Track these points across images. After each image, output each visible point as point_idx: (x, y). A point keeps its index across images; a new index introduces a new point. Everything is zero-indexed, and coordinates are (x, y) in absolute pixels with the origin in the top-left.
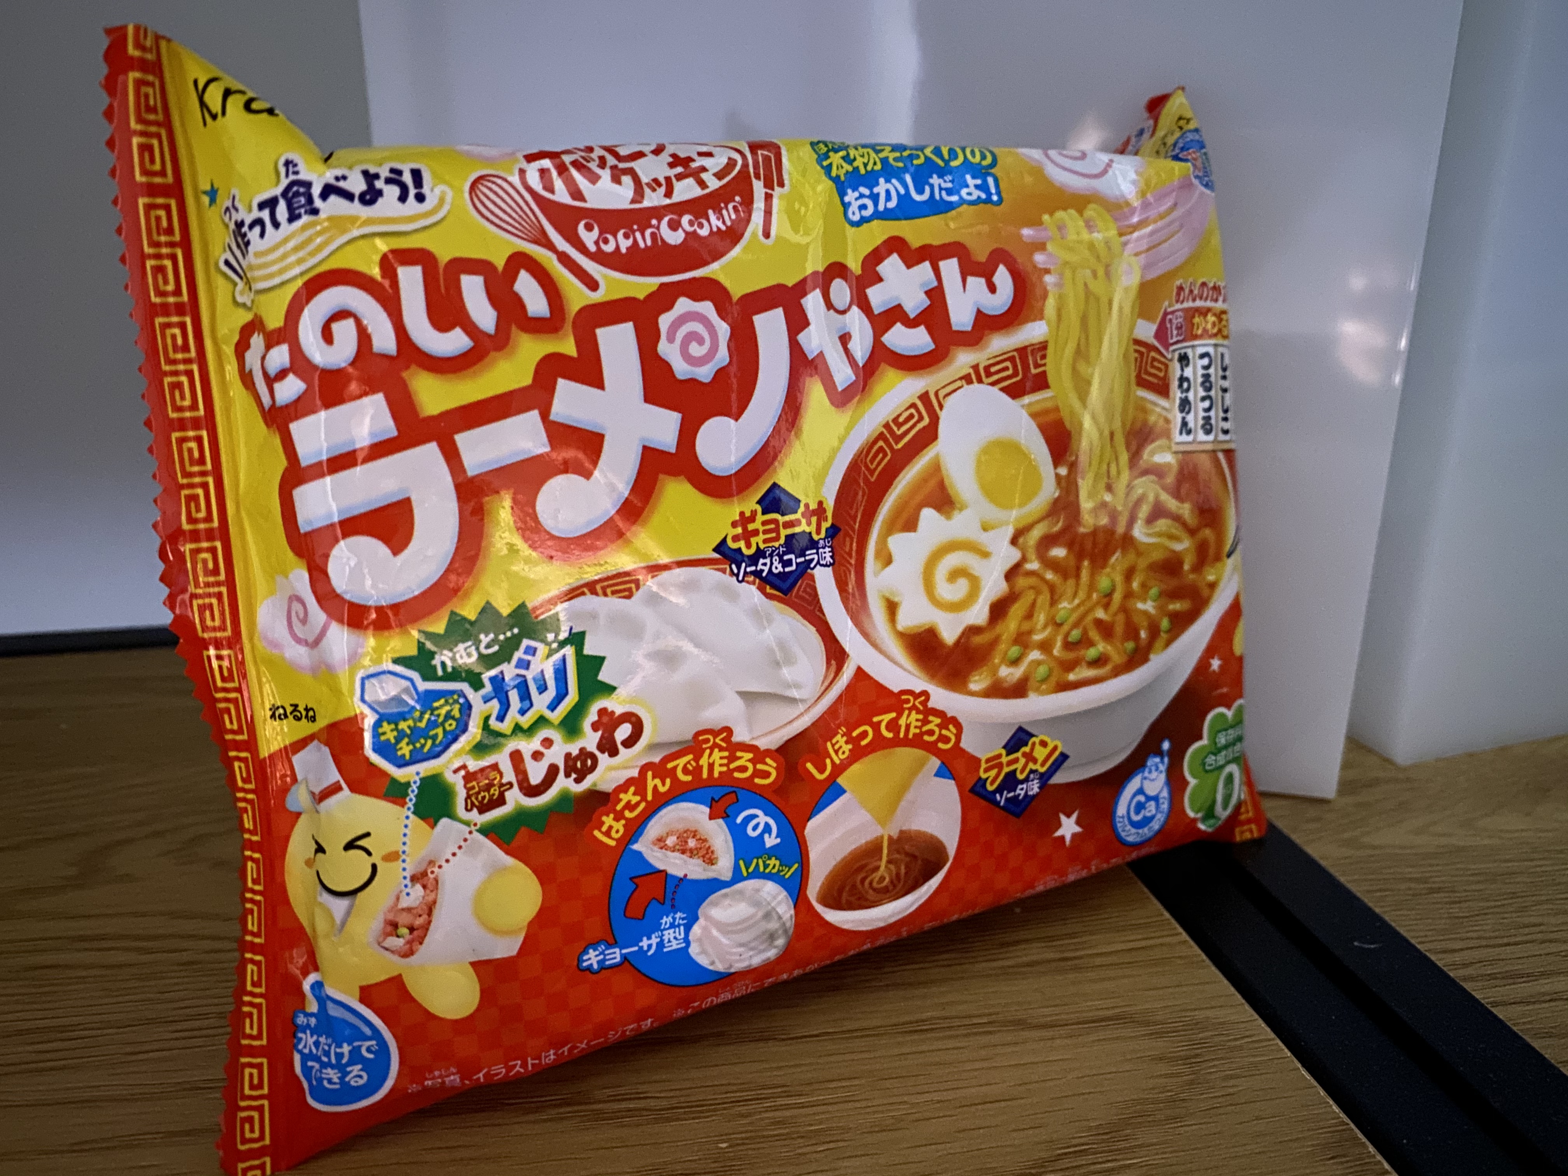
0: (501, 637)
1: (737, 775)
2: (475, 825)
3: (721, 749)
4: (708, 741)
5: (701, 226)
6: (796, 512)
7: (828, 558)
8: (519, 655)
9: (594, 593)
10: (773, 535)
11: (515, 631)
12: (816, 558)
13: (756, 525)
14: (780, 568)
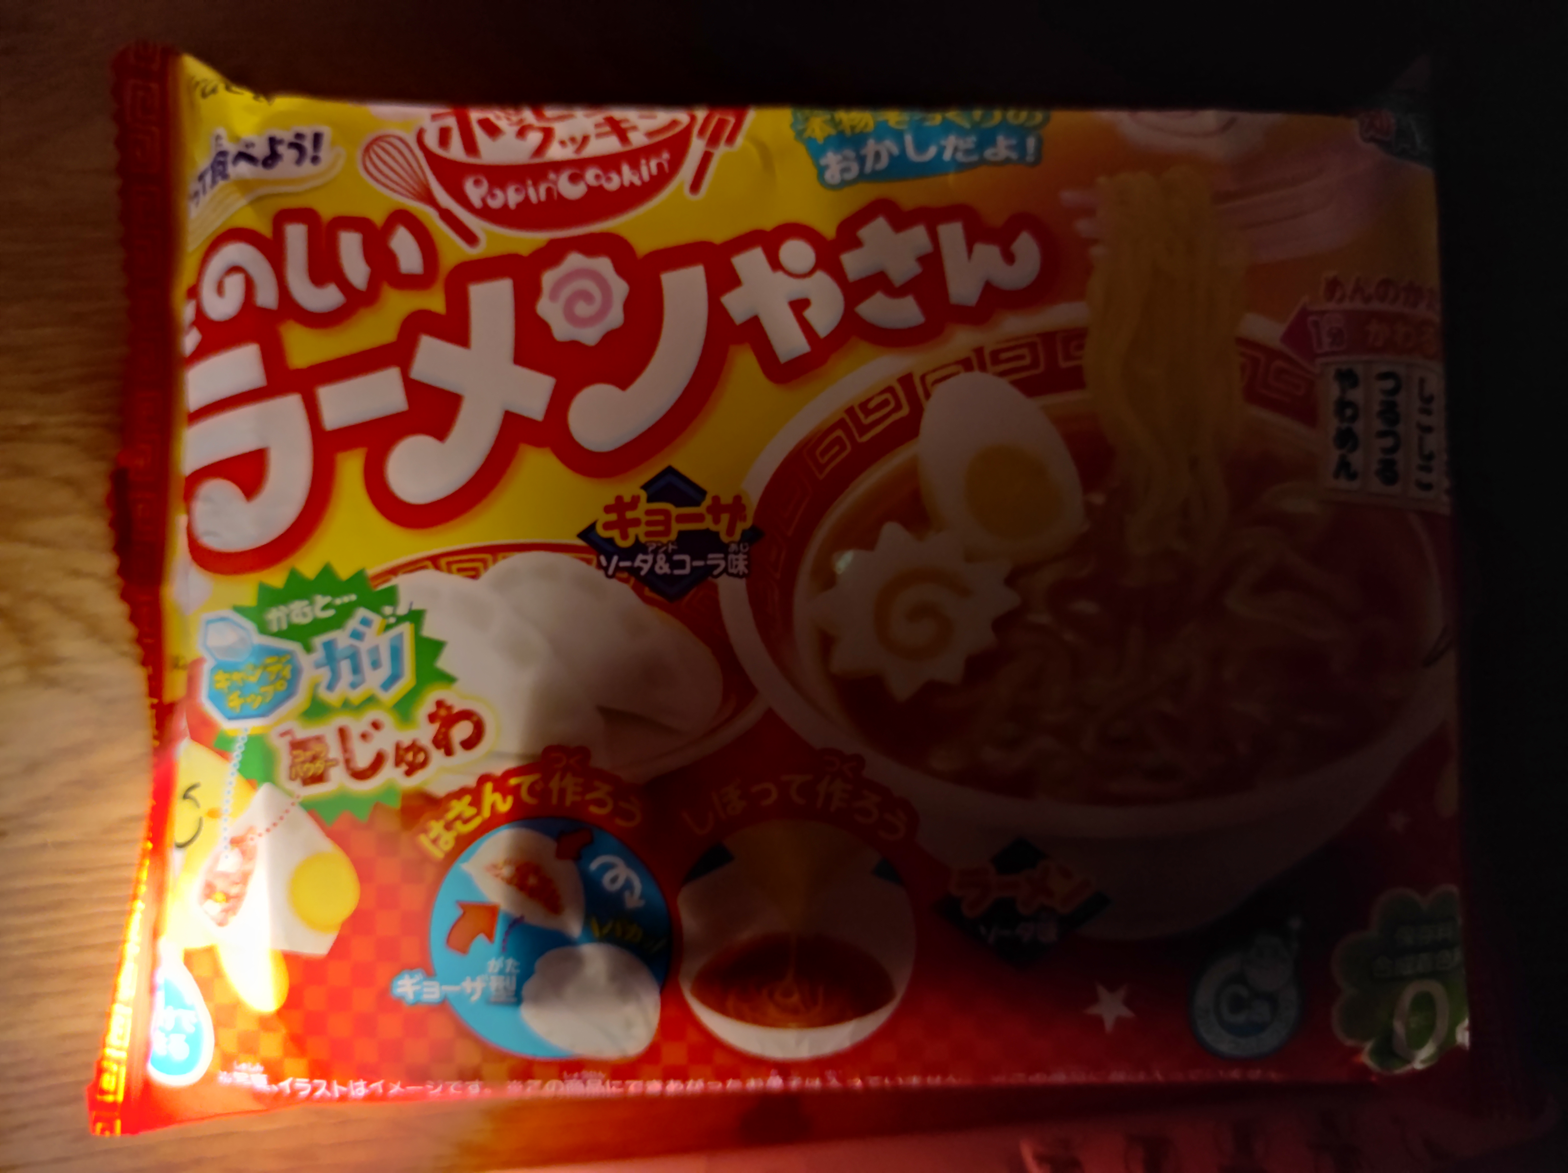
0: (338, 601)
1: (592, 808)
2: (297, 797)
3: (576, 773)
4: (559, 760)
5: (609, 179)
6: (697, 504)
7: (742, 567)
8: (353, 624)
9: (437, 567)
10: (660, 528)
11: (353, 597)
12: (723, 564)
13: (638, 513)
14: (666, 569)
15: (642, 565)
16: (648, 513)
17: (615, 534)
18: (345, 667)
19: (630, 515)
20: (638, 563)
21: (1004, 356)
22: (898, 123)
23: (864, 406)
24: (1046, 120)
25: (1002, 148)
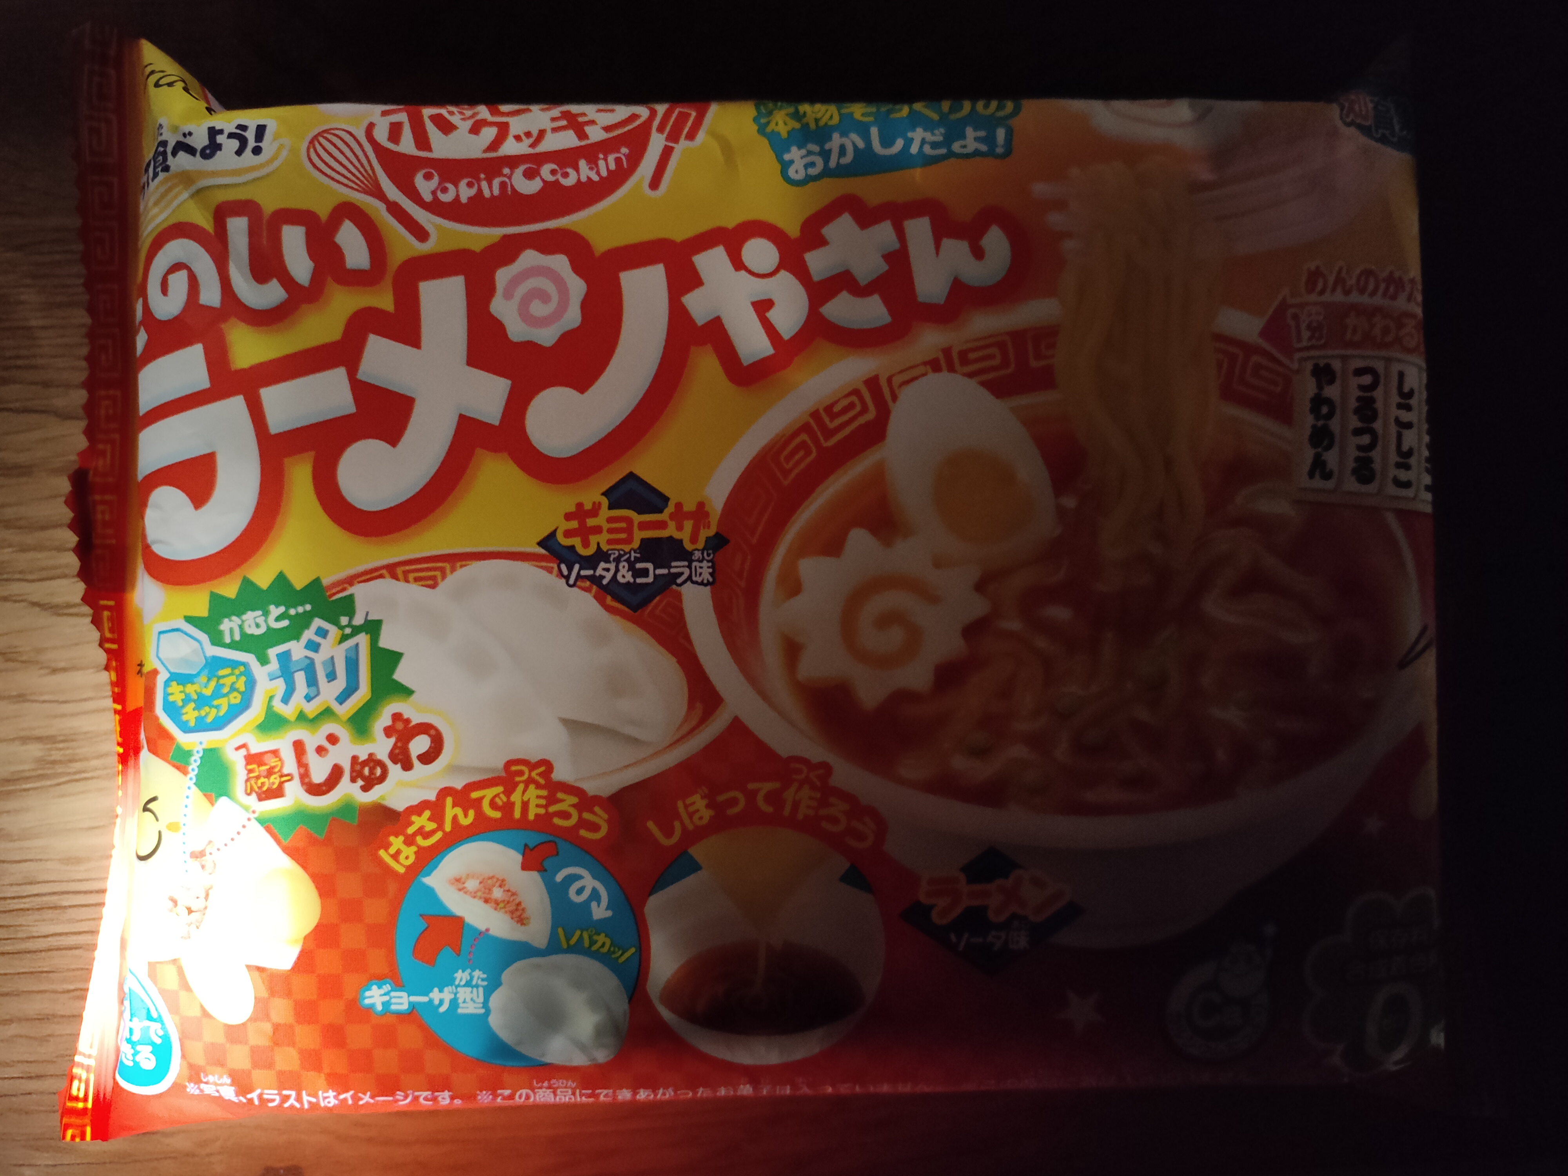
0: (292, 612)
1: (557, 821)
2: (254, 812)
3: (538, 786)
4: (521, 773)
5: (566, 175)
6: (661, 511)
7: (706, 576)
8: (309, 634)
9: (395, 577)
10: (623, 536)
11: (308, 607)
12: (687, 572)
13: (599, 521)
14: (629, 578)
15: (604, 573)
16: (610, 520)
17: (576, 542)
18: (300, 678)
19: (591, 522)
20: (599, 572)
21: (972, 356)
22: (863, 115)
23: (829, 409)
24: (1017, 111)
25: (971, 140)
